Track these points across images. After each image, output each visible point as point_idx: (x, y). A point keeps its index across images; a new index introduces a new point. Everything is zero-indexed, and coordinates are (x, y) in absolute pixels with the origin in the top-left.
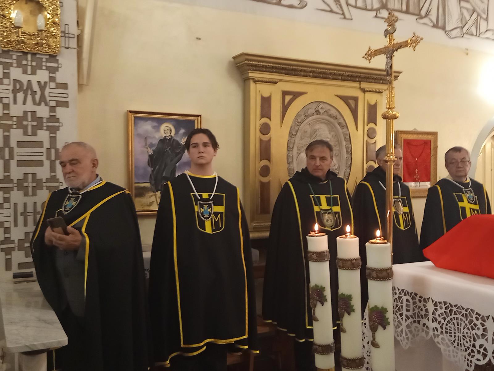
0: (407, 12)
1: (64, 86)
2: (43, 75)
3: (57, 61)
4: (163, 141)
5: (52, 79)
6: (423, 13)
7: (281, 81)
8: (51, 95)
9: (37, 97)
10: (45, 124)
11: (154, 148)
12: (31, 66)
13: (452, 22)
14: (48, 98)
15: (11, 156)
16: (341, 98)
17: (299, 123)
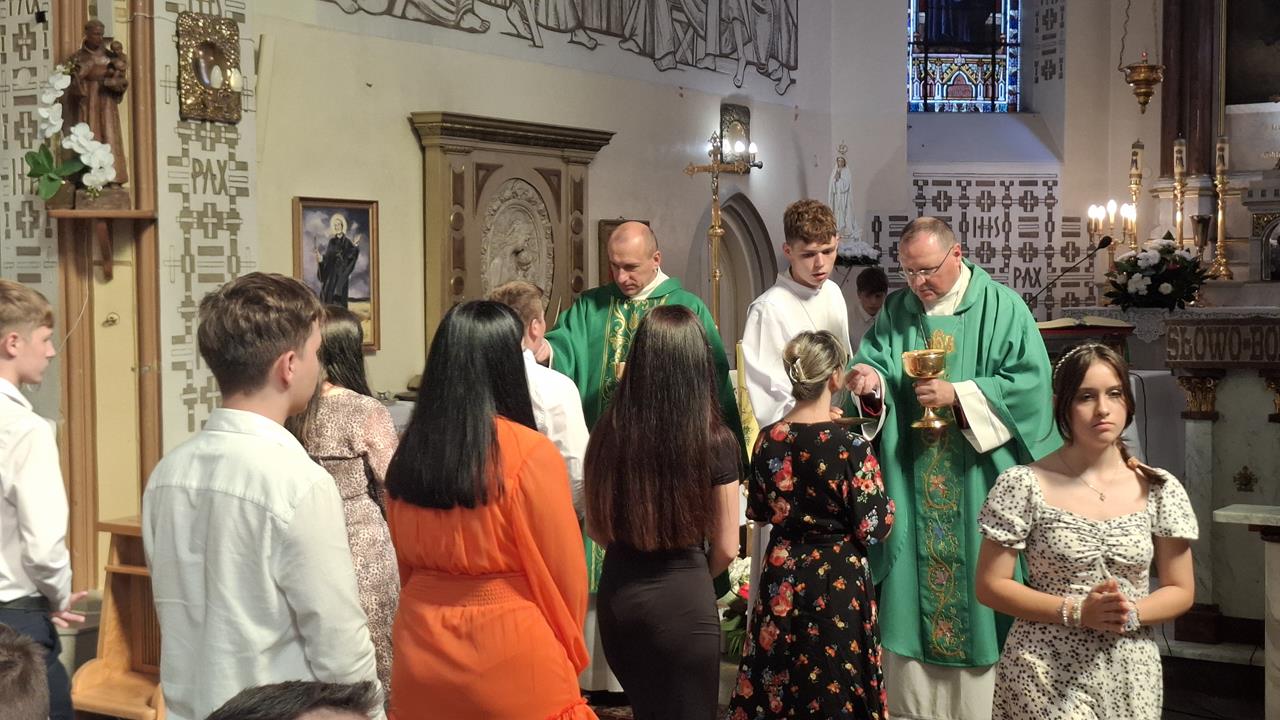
0: (608, 33)
1: (243, 166)
2: (222, 152)
3: (236, 131)
4: (334, 241)
5: (232, 156)
6: (627, 33)
7: (475, 148)
8: (231, 179)
9: (217, 182)
10: (225, 222)
11: (324, 253)
12: (211, 138)
13: (663, 46)
14: (228, 184)
15: (193, 270)
16: (541, 173)
17: (495, 211)
